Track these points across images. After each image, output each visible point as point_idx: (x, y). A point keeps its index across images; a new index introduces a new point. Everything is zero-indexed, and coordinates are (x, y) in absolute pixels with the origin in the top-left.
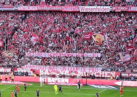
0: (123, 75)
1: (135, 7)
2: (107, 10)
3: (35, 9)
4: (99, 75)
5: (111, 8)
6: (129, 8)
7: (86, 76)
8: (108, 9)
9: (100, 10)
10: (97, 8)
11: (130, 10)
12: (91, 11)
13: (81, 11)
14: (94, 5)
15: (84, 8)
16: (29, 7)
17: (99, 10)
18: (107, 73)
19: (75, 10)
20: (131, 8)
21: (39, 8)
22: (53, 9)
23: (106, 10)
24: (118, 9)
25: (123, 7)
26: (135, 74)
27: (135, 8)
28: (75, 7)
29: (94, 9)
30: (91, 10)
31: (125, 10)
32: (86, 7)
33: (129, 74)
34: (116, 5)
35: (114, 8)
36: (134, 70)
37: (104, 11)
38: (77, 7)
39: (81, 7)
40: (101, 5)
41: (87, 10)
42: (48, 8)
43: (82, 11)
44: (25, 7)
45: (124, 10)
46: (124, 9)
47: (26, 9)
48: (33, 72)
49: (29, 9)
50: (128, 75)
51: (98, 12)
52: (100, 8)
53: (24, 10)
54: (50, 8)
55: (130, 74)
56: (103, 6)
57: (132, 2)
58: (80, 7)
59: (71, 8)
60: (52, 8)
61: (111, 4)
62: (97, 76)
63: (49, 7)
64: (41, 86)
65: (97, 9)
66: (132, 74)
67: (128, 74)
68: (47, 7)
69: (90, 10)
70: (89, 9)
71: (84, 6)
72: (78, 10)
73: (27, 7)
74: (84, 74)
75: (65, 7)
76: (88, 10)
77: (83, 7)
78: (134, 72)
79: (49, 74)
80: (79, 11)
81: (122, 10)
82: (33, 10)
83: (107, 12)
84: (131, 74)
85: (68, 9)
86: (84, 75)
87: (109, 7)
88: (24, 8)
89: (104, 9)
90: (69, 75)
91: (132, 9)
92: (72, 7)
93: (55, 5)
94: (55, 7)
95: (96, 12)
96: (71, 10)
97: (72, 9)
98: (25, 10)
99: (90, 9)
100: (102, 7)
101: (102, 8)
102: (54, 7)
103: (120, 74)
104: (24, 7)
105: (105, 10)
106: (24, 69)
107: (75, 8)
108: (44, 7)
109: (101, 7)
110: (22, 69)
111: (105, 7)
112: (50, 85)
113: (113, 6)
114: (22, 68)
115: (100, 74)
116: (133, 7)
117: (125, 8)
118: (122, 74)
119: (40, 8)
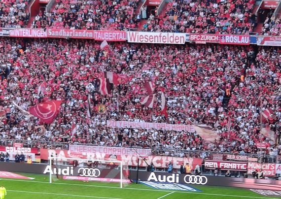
0: (208, 165)
1: (234, 36)
2: (179, 40)
3: (42, 35)
4: (162, 163)
5: (188, 37)
6: (221, 37)
7: (136, 164)
8: (182, 38)
9: (166, 39)
10: (160, 36)
11: (223, 41)
12: (149, 42)
13: (131, 41)
14: (155, 30)
15: (137, 35)
16: (31, 31)
17: (164, 40)
18: (177, 161)
19: (118, 39)
20: (227, 37)
21: (50, 33)
22: (77, 35)
23: (177, 41)
24: (201, 39)
25: (210, 35)
26: (231, 163)
27: (232, 37)
28: (118, 33)
29: (155, 37)
30: (150, 39)
31: (214, 41)
32: (140, 33)
33: (219, 163)
34: (197, 31)
35: (193, 37)
36: (229, 157)
37: (173, 42)
38: (122, 33)
39: (131, 32)
40: (169, 31)
41: (142, 40)
42: (66, 33)
43: (133, 41)
44: (23, 30)
45: (211, 41)
46: (211, 39)
47: (25, 34)
48: (36, 155)
49: (31, 34)
50: (217, 165)
51: (162, 43)
52: (166, 36)
53: (21, 35)
54: (71, 33)
55: (221, 163)
56: (173, 32)
57: (227, 26)
58: (128, 32)
59: (111, 35)
60: (75, 34)
61: (187, 29)
62: (159, 165)
63: (70, 31)
64: (51, 182)
65: (162, 38)
66: (225, 164)
67: (216, 163)
68: (66, 31)
69: (146, 40)
70: (146, 37)
71: (137, 32)
72: (124, 39)
73: (27, 30)
74: (132, 161)
75: (101, 32)
76: (144, 39)
77: (134, 32)
78: (228, 160)
79: (66, 160)
80: (127, 40)
81: (208, 40)
82: (39, 36)
83: (179, 43)
84: (223, 163)
85: (106, 36)
86: (133, 163)
87: (184, 35)
88: (22, 32)
89: (173, 37)
90: (103, 162)
91: (227, 39)
92: (113, 33)
93: (80, 29)
94: (81, 33)
95: (159, 43)
96: (111, 39)
97: (113, 36)
98: (24, 36)
99: (148, 38)
100: (171, 34)
101: (171, 37)
102: (78, 32)
103: (201, 162)
104: (21, 30)
105: (176, 39)
106: (18, 148)
107: (119, 35)
108: (59, 31)
109: (169, 33)
110: (15, 148)
111: (176, 34)
112: (67, 180)
113: (191, 32)
114: (16, 146)
115: (163, 161)
116: (230, 36)
117: (213, 38)
118: (206, 162)
119: (52, 33)
